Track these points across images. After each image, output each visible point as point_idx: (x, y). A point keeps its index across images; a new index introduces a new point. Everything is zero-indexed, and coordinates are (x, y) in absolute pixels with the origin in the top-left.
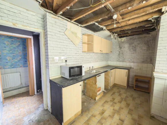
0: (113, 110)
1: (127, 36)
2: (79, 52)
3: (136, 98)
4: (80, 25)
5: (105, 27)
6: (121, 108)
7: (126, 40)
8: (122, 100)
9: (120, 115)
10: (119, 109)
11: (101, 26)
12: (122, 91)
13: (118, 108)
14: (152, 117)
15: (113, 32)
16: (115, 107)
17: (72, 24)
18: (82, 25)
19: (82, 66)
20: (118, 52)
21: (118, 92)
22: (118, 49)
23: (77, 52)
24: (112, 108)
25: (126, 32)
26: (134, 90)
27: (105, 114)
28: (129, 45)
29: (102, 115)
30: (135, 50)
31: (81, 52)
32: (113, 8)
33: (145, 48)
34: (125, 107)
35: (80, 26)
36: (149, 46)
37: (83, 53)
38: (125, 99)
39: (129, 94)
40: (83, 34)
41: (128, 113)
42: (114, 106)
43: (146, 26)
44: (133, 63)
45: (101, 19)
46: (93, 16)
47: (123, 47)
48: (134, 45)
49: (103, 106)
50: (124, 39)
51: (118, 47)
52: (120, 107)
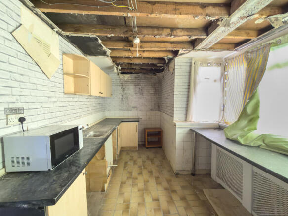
0: (139, 190)
1: (132, 73)
2: (57, 95)
3: (153, 159)
4: (57, 29)
5: (110, 51)
6: (146, 182)
7: (130, 78)
8: (141, 169)
9: (150, 192)
10: (145, 184)
11: (105, 48)
12: (135, 155)
13: (143, 184)
14: (177, 174)
15: (118, 62)
16: (139, 185)
17: (37, 18)
18: (63, 30)
19: (79, 128)
20: (121, 96)
21: (130, 160)
22: (120, 91)
23: (53, 95)
24: (136, 190)
25: (134, 67)
26: (147, 149)
27: (131, 206)
28: (134, 86)
29: (128, 211)
30: (142, 94)
31: (62, 95)
32: (138, 27)
33: (152, 92)
34: (149, 177)
35: (57, 32)
36: (155, 89)
37: (65, 96)
38: (143, 166)
39: (144, 157)
40: (64, 53)
41: (157, 183)
42: (137, 184)
43: (158, 65)
44: (141, 112)
45: (113, 35)
46: (95, 22)
47: (127, 89)
48: (140, 87)
49: (121, 194)
50: (127, 76)
51: (120, 88)
52: (144, 182)
